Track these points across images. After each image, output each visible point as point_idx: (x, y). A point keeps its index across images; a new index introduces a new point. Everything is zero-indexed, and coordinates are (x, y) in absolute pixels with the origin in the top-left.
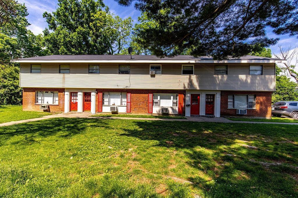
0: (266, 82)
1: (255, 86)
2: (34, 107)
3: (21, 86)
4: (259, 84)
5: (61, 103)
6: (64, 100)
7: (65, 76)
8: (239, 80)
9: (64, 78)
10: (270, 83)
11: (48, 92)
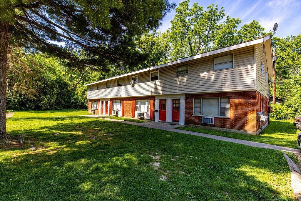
0: (239, 75)
1: (221, 83)
4: (227, 80)
6: (99, 106)
8: (200, 78)
10: (245, 76)
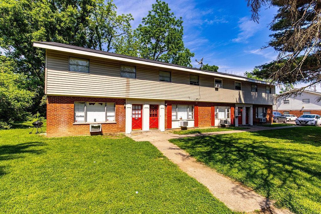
2: (72, 129)
3: (48, 93)
5: (120, 119)
6: (124, 116)
7: (130, 81)
9: (128, 84)
11: (94, 104)
